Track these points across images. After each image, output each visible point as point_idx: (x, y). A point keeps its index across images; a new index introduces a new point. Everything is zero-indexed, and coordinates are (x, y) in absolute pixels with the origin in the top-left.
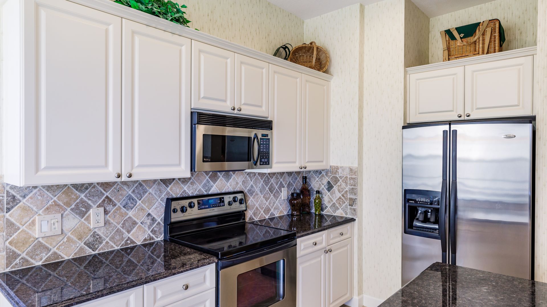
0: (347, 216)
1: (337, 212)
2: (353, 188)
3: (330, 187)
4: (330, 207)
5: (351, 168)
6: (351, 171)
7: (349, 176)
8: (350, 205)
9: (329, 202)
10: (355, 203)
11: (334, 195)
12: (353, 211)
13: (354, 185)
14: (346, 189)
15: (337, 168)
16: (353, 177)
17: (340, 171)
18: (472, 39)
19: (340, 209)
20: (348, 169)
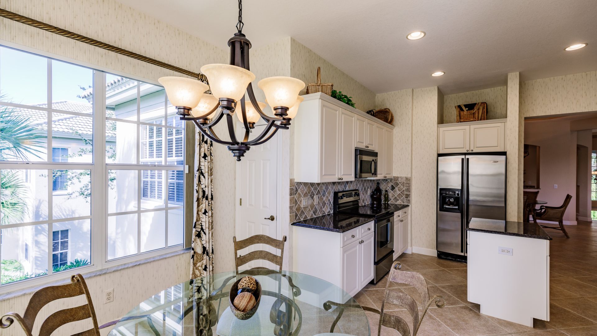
0: (404, 204)
1: (398, 202)
2: (408, 188)
3: (393, 188)
4: (393, 199)
5: (407, 178)
7: (405, 182)
8: (406, 198)
9: (392, 196)
10: (409, 196)
11: (396, 192)
12: (408, 201)
13: (409, 187)
14: (404, 189)
15: (398, 178)
16: (408, 182)
17: (399, 179)
18: (472, 111)
19: (400, 200)
20: (405, 178)
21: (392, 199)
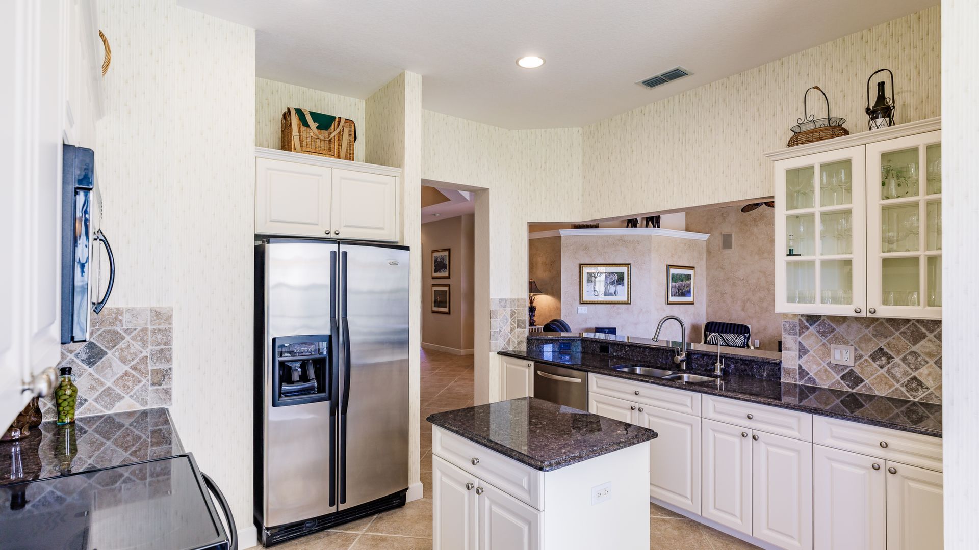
0: (148, 407)
1: (117, 404)
2: (162, 350)
3: (94, 355)
4: (96, 400)
5: (158, 310)
6: (157, 316)
7: (150, 327)
8: (153, 384)
9: (92, 388)
10: (167, 377)
11: (108, 370)
12: (162, 396)
13: (166, 344)
14: (144, 354)
16: (162, 327)
17: (125, 318)
18: (326, 134)
19: (127, 397)
20: (149, 312)
21: (90, 401)
